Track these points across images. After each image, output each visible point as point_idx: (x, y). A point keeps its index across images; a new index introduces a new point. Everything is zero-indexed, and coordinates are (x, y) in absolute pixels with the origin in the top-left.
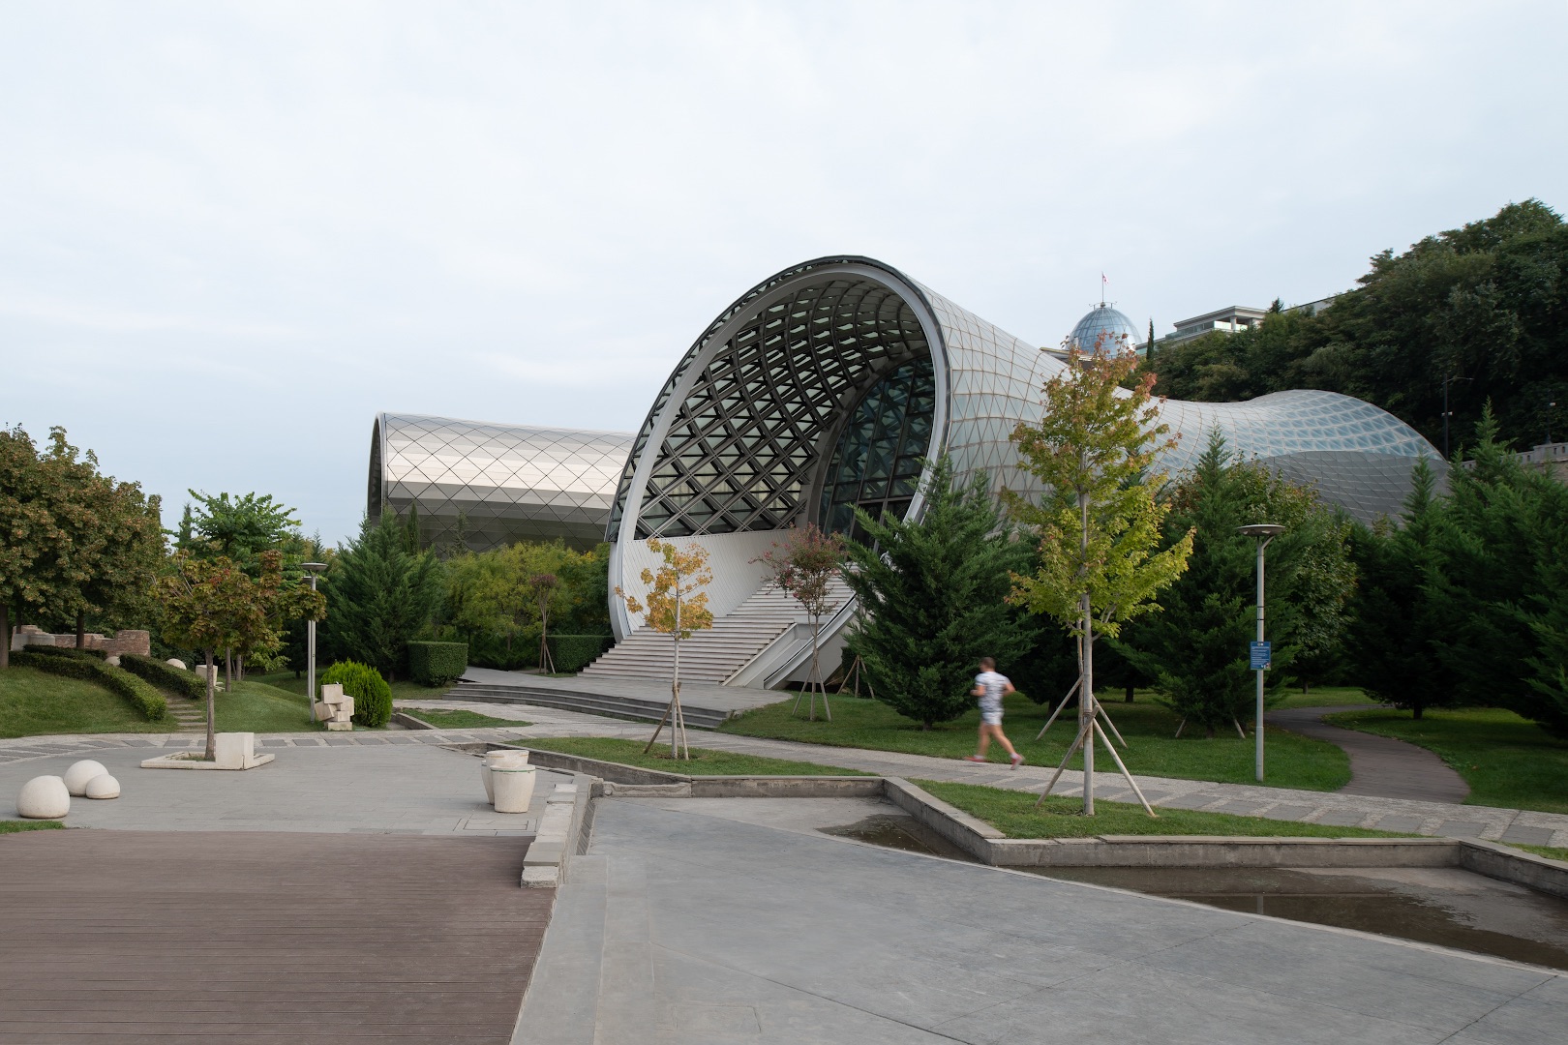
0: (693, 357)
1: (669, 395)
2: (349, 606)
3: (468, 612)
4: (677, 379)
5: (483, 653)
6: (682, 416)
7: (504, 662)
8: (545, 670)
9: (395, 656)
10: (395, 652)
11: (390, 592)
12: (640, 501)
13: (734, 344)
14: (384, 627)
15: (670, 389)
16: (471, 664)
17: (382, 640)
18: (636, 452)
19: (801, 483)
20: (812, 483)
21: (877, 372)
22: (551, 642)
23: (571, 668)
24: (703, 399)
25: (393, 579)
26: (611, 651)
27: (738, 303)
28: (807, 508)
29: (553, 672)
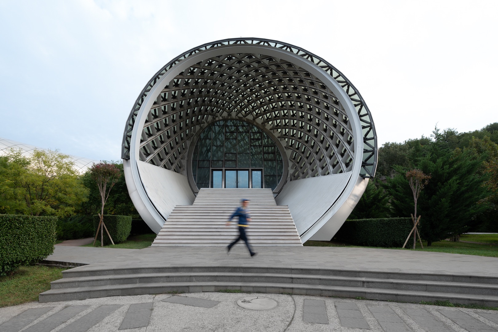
20: (186, 159)
28: (186, 169)
29: (112, 243)
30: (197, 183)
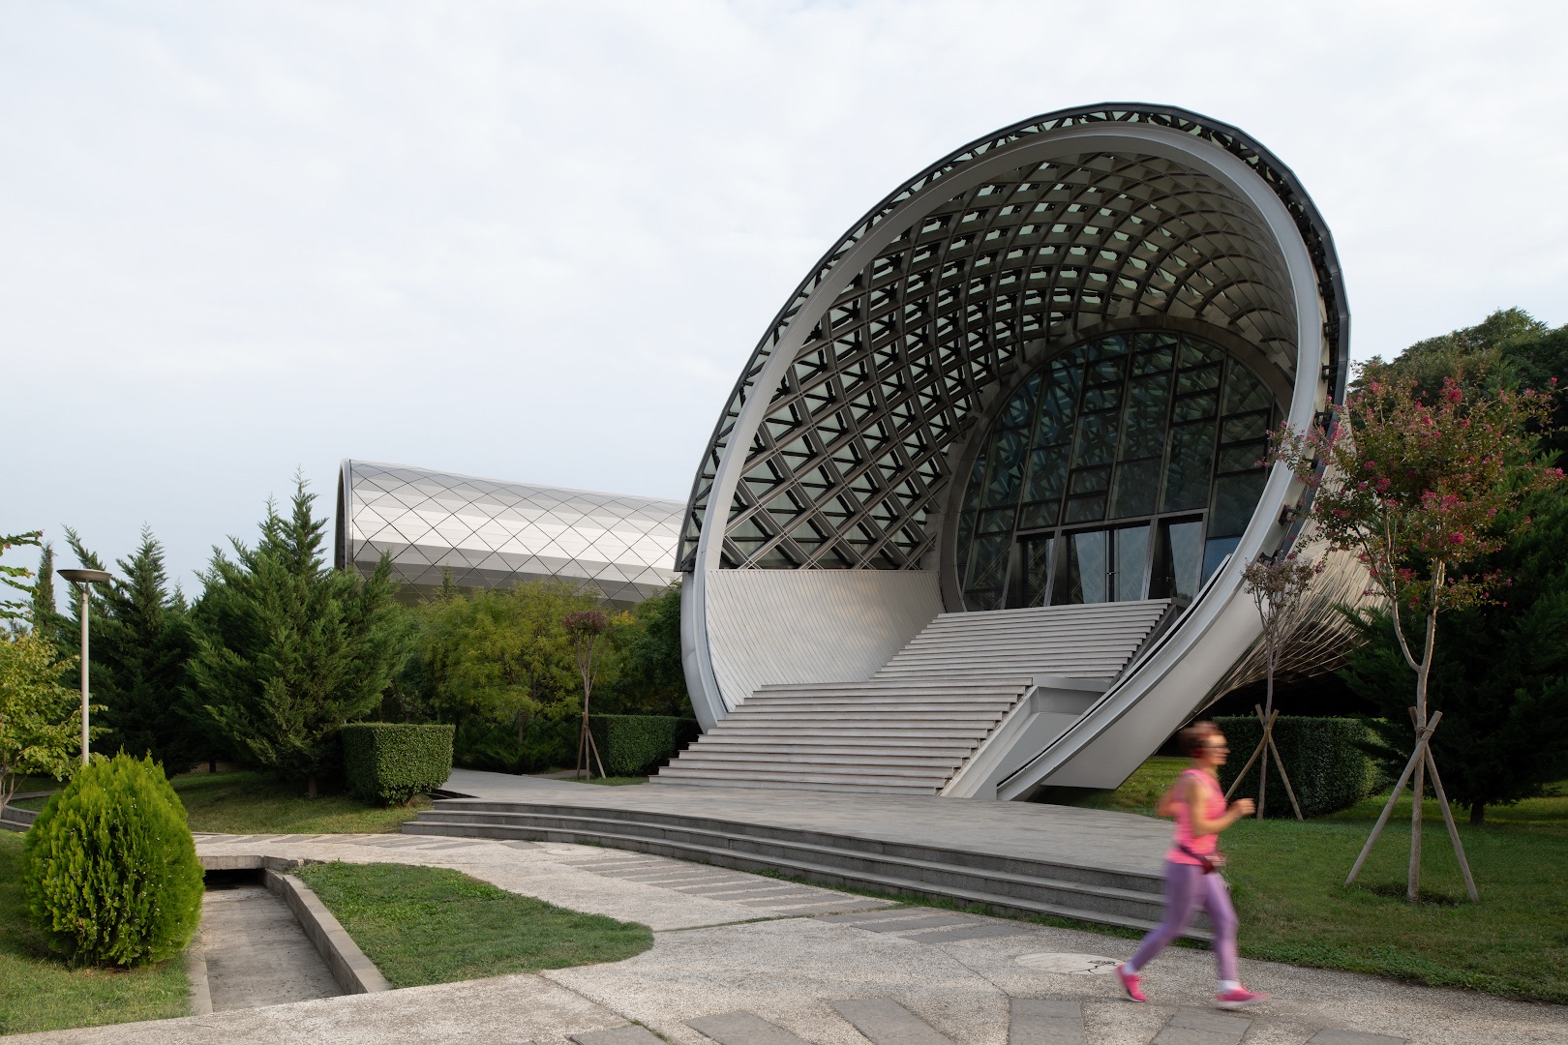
0: (806, 296)
1: (768, 354)
2: (222, 656)
3: (455, 681)
4: (782, 330)
5: (479, 746)
6: (784, 391)
7: (515, 760)
8: (587, 772)
9: (317, 751)
10: (316, 743)
11: (304, 631)
12: (726, 514)
13: (865, 282)
14: (293, 696)
15: (769, 346)
16: (459, 764)
17: (288, 721)
18: (719, 437)
19: (926, 511)
20: (943, 510)
21: (1029, 363)
22: (600, 728)
23: (631, 768)
24: (814, 369)
25: (312, 609)
26: (693, 747)
27: (878, 210)
28: (938, 547)
29: (601, 776)
30: (967, 592)
